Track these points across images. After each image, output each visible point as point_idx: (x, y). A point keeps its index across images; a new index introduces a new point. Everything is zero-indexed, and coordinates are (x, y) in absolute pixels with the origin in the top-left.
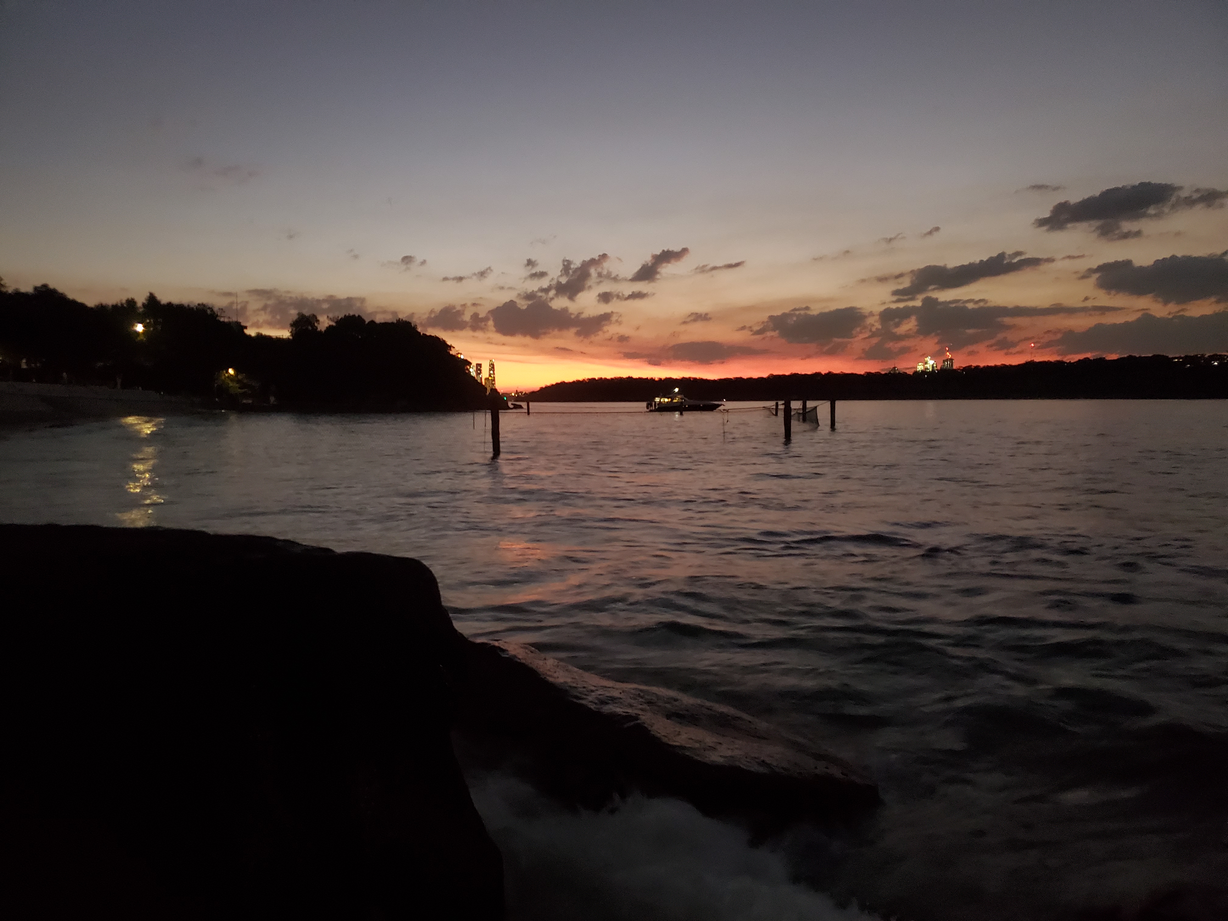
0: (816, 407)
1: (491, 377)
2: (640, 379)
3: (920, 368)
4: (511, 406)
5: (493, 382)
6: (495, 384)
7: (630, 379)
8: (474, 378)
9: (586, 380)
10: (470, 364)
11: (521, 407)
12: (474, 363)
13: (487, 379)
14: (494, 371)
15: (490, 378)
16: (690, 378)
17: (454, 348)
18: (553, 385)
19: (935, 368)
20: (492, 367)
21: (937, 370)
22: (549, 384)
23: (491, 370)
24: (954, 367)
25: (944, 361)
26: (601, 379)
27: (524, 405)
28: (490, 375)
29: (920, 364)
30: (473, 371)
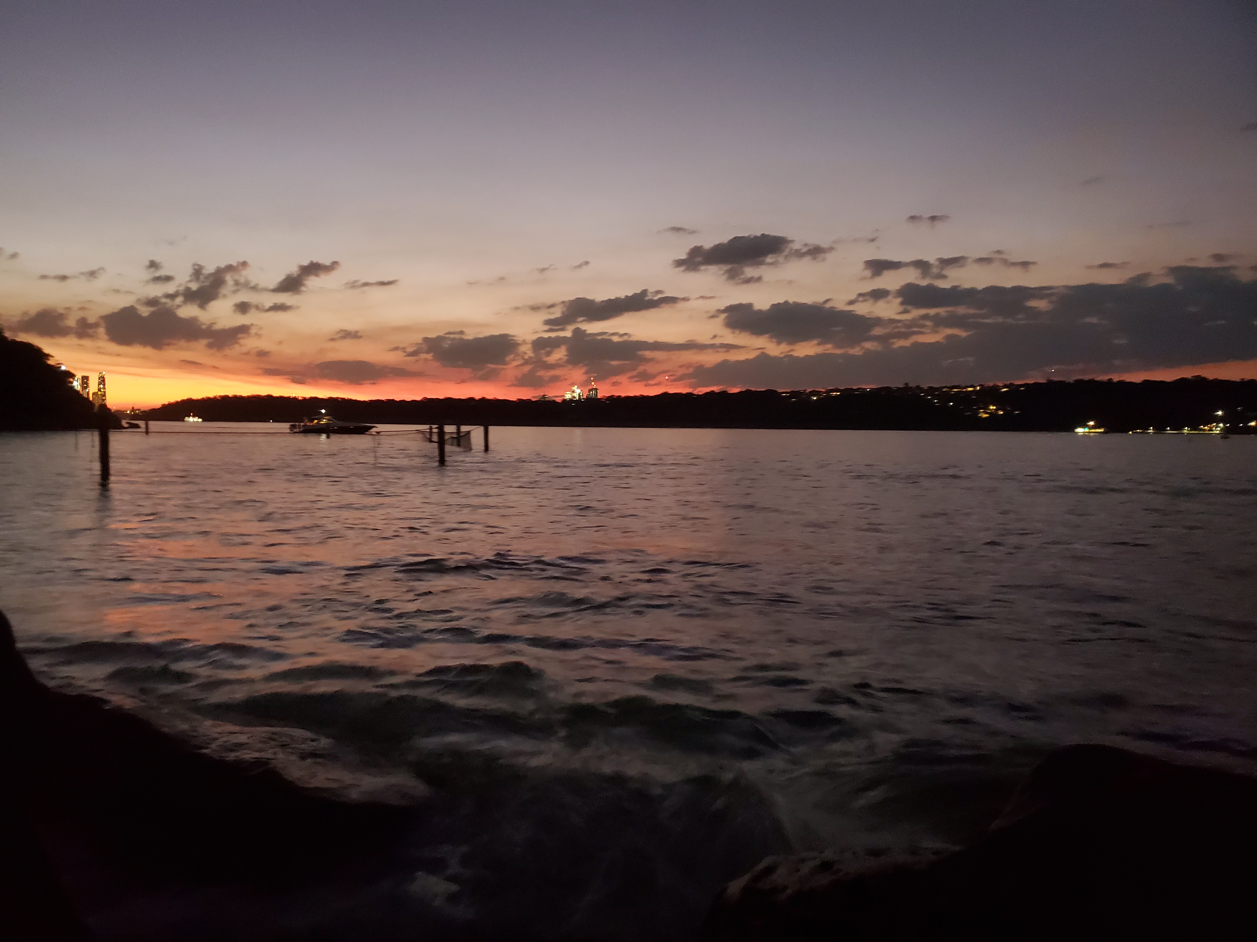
0: (468, 433)
1: (101, 391)
2: (281, 398)
3: (568, 396)
4: (126, 425)
5: (104, 398)
6: (105, 399)
7: (270, 397)
8: (78, 392)
9: (217, 397)
10: (73, 376)
11: (137, 426)
12: (79, 375)
13: (93, 394)
14: (104, 385)
15: (99, 393)
16: (338, 398)
17: (52, 357)
18: (177, 403)
19: (582, 397)
20: (102, 381)
21: (583, 399)
22: (172, 400)
23: (101, 384)
24: (599, 397)
25: (590, 391)
26: (235, 397)
27: (142, 423)
28: (99, 390)
29: (568, 393)
30: (77, 385)
